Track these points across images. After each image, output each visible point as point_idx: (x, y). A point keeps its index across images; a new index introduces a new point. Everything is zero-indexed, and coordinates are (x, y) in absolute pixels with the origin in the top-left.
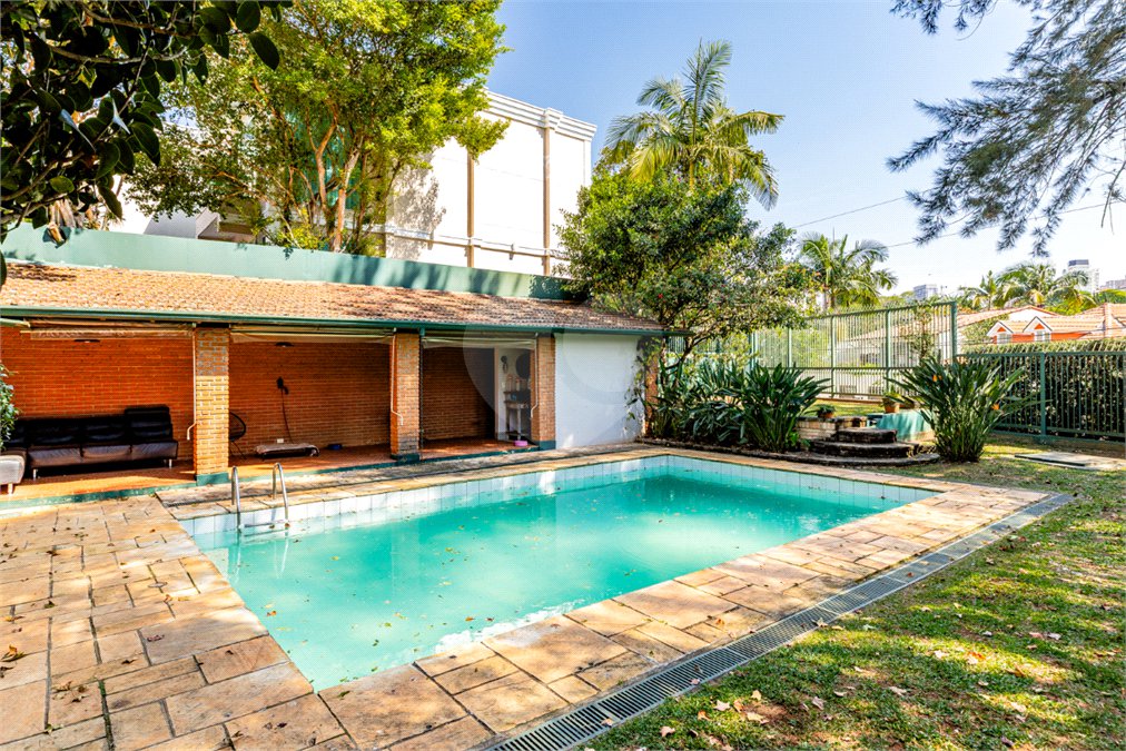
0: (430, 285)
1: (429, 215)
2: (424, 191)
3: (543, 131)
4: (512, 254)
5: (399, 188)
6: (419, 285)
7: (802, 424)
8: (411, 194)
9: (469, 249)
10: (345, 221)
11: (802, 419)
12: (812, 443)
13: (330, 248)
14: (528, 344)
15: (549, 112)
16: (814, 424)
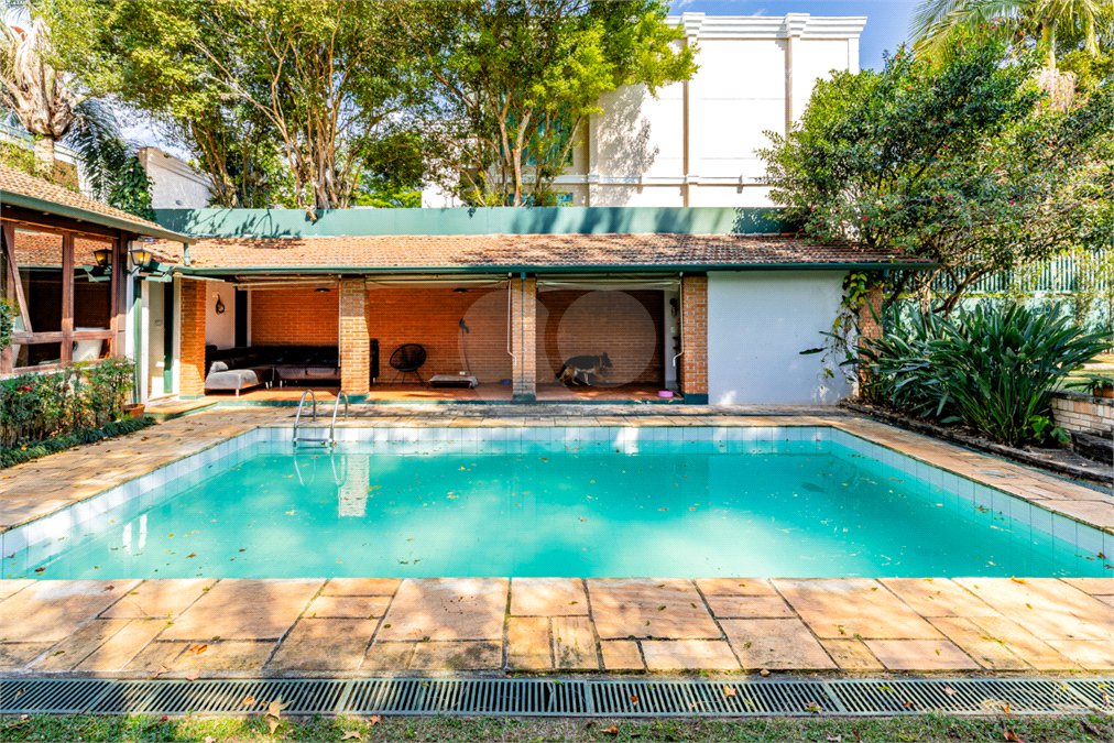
0: (613, 228)
1: (640, 158)
2: (634, 135)
3: (784, 41)
4: (740, 187)
5: (602, 137)
6: (600, 231)
7: (1062, 404)
8: (620, 141)
9: (684, 188)
10: (525, 177)
11: (1062, 396)
12: (1074, 436)
13: (509, 203)
14: (668, 285)
15: (791, 16)
16: (1082, 406)
